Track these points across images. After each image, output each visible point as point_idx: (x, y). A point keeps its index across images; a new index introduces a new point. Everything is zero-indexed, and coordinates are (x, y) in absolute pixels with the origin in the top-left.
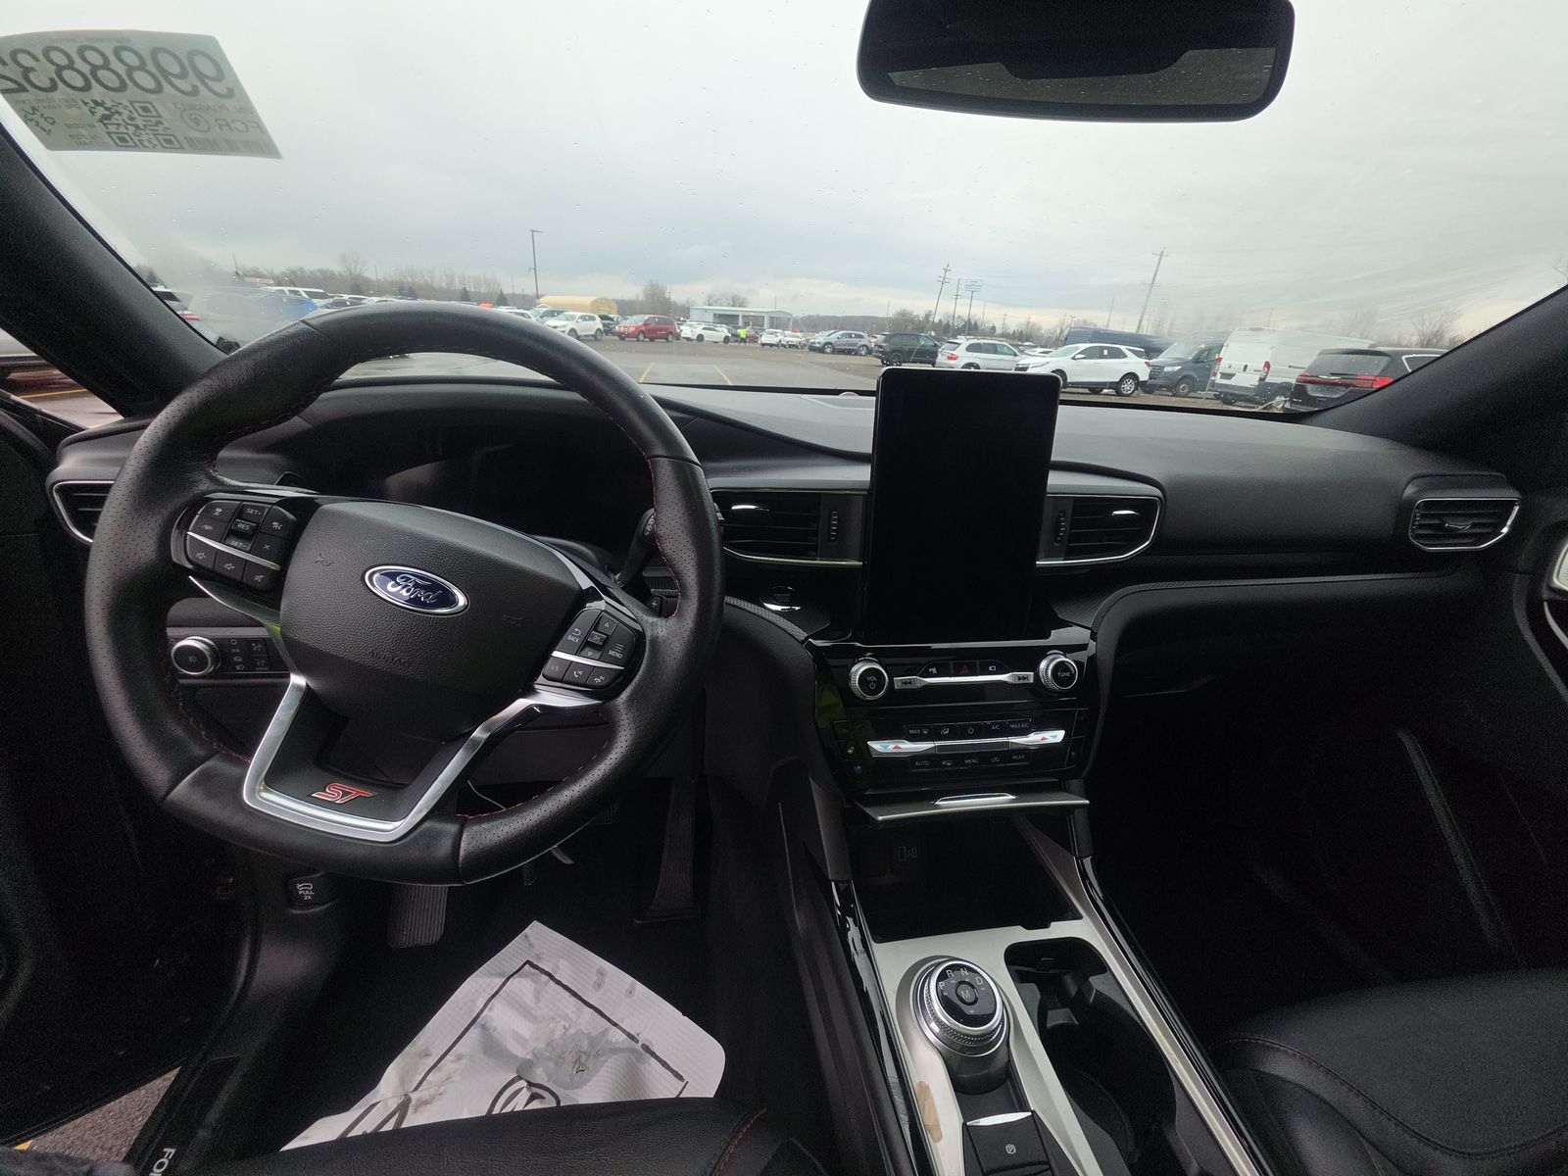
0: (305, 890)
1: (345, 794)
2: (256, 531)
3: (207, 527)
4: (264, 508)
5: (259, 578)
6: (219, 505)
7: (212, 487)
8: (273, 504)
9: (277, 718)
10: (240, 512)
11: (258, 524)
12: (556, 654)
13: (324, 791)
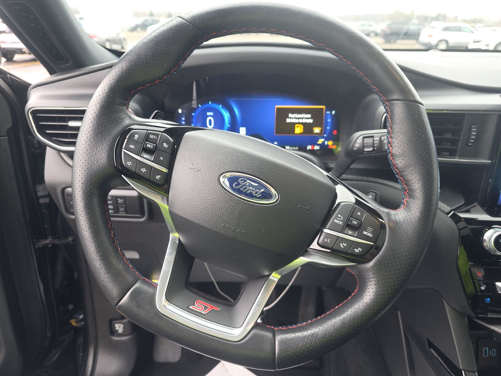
0: (119, 327)
1: (206, 308)
2: (156, 148)
3: (132, 146)
4: (159, 134)
5: (158, 177)
6: (136, 133)
7: (131, 122)
8: (162, 132)
9: (167, 260)
10: (147, 138)
11: (156, 144)
12: (326, 231)
13: (194, 305)
